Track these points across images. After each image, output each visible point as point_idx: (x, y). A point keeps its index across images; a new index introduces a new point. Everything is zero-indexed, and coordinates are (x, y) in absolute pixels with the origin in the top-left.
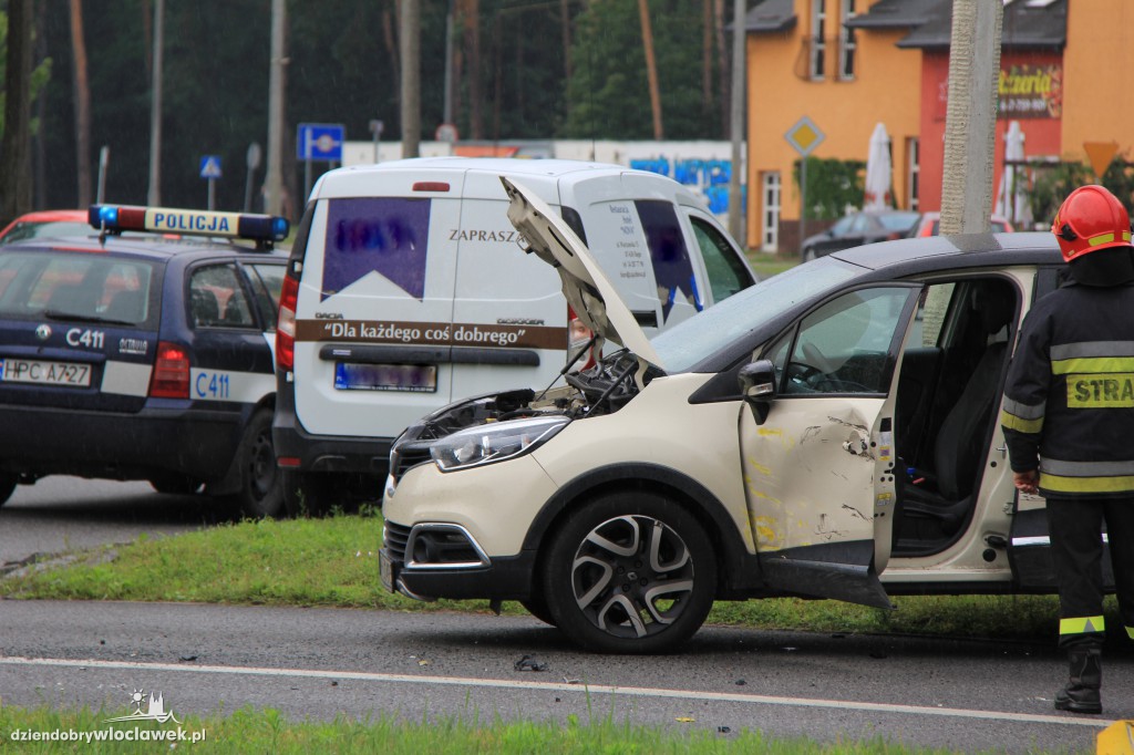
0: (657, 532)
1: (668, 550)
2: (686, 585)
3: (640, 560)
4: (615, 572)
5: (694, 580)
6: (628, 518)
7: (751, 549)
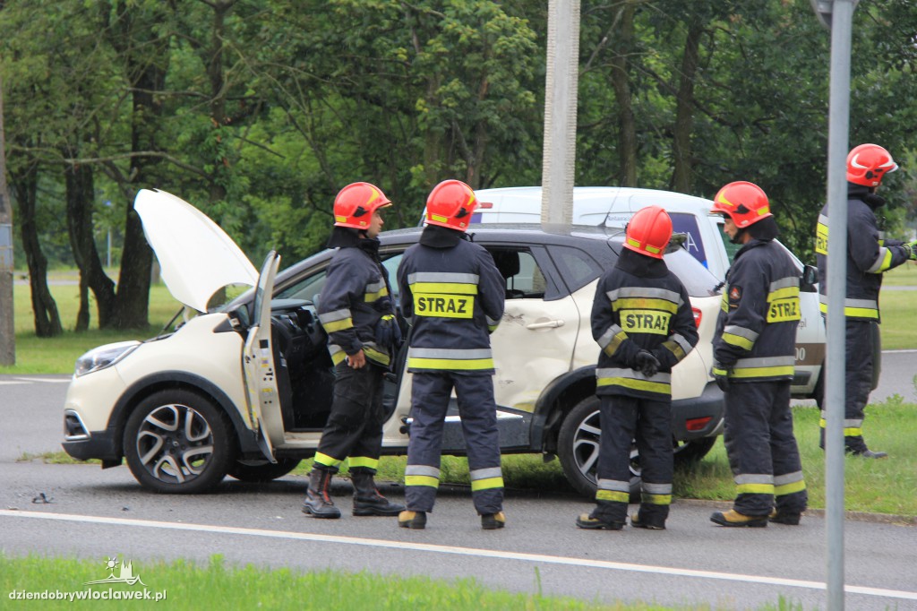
0: (189, 416)
1: (197, 426)
2: (209, 449)
3: (179, 433)
4: (165, 441)
5: (214, 446)
6: (171, 406)
7: (249, 426)
